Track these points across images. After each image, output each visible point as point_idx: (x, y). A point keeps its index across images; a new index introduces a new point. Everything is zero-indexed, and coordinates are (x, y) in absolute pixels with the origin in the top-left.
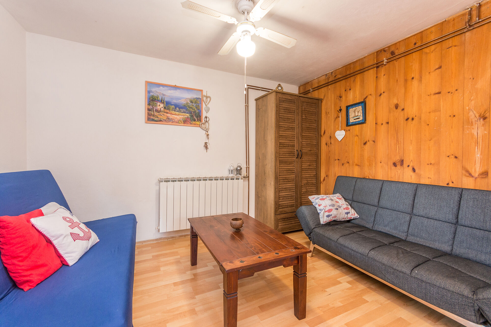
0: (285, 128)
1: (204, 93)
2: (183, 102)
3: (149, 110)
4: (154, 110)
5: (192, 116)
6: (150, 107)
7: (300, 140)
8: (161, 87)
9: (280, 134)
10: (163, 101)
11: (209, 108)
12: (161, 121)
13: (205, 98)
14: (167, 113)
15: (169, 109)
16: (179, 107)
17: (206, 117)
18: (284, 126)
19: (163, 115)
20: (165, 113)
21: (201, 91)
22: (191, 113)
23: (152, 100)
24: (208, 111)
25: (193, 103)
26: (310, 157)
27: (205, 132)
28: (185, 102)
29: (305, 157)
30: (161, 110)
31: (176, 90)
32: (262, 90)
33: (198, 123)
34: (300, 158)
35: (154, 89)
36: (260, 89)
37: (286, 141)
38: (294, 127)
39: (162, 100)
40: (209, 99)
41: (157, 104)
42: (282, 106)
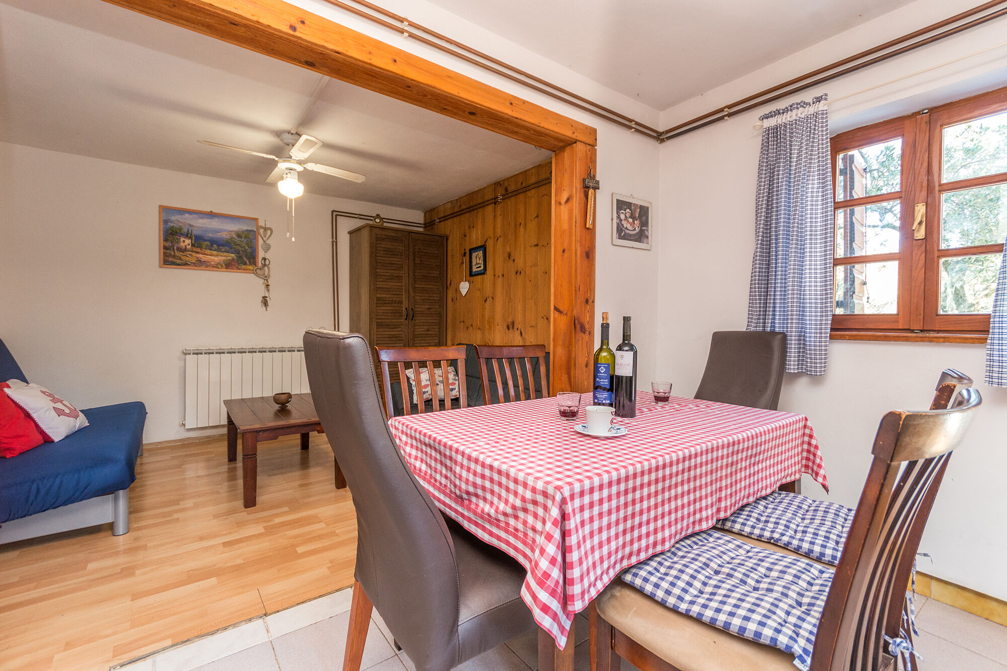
0: (386, 277)
1: (261, 223)
2: (225, 236)
3: (165, 248)
4: (175, 248)
5: (240, 257)
6: (168, 244)
7: (412, 294)
8: (187, 215)
9: (378, 286)
10: (189, 235)
11: (270, 246)
12: (186, 264)
13: (262, 231)
14: (197, 253)
15: (200, 247)
16: (217, 244)
17: (264, 259)
18: (385, 274)
19: (191, 255)
20: (193, 253)
21: (256, 220)
22: (237, 252)
23: (171, 234)
24: (268, 250)
25: (241, 237)
26: (428, 318)
27: (263, 280)
28: (228, 237)
29: (420, 318)
30: (186, 248)
31: (212, 218)
32: (360, 218)
33: (251, 267)
34: (412, 320)
35: (174, 218)
36: (356, 216)
37: (389, 296)
38: (401, 275)
39: (187, 234)
40: (269, 232)
41: (180, 239)
42: (381, 245)
